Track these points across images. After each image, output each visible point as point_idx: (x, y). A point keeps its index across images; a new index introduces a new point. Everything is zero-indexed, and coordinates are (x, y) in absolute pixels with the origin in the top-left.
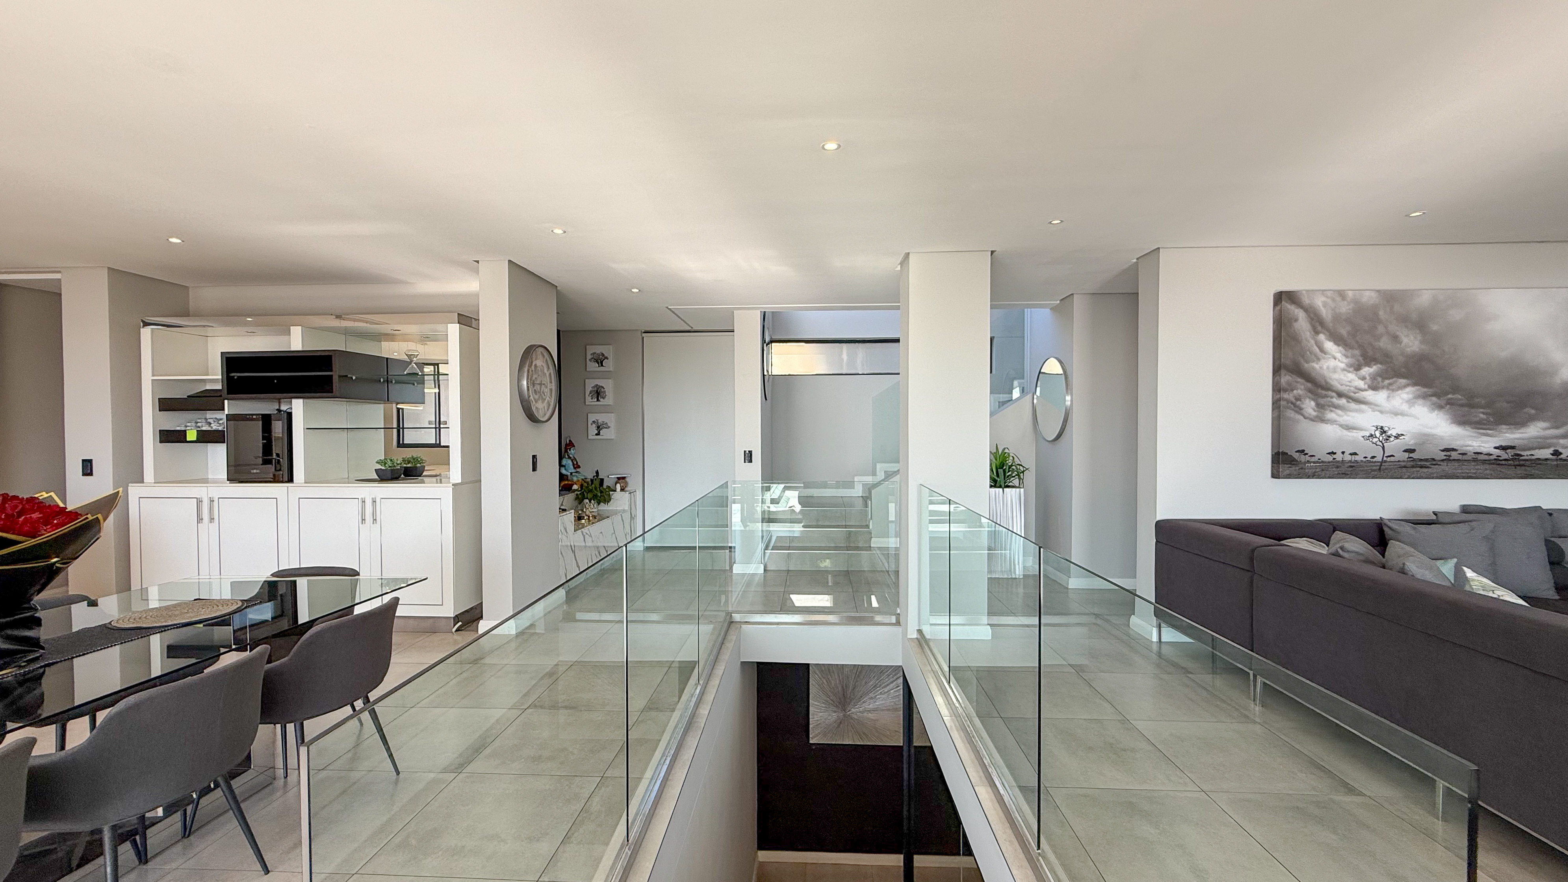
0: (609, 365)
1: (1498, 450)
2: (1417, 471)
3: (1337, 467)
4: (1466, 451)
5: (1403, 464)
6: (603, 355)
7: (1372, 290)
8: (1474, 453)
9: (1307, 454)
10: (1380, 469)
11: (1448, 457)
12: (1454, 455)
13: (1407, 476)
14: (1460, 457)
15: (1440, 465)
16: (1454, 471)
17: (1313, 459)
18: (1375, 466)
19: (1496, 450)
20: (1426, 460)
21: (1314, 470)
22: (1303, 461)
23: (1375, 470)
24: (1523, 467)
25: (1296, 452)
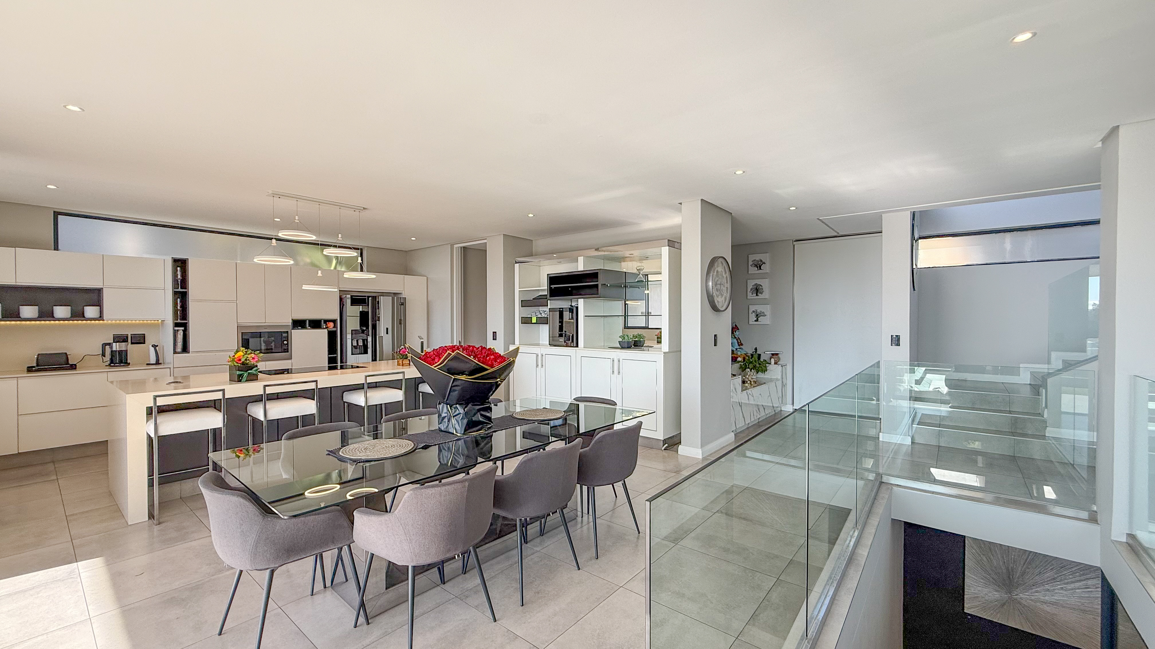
0: (766, 268)
6: (761, 261)
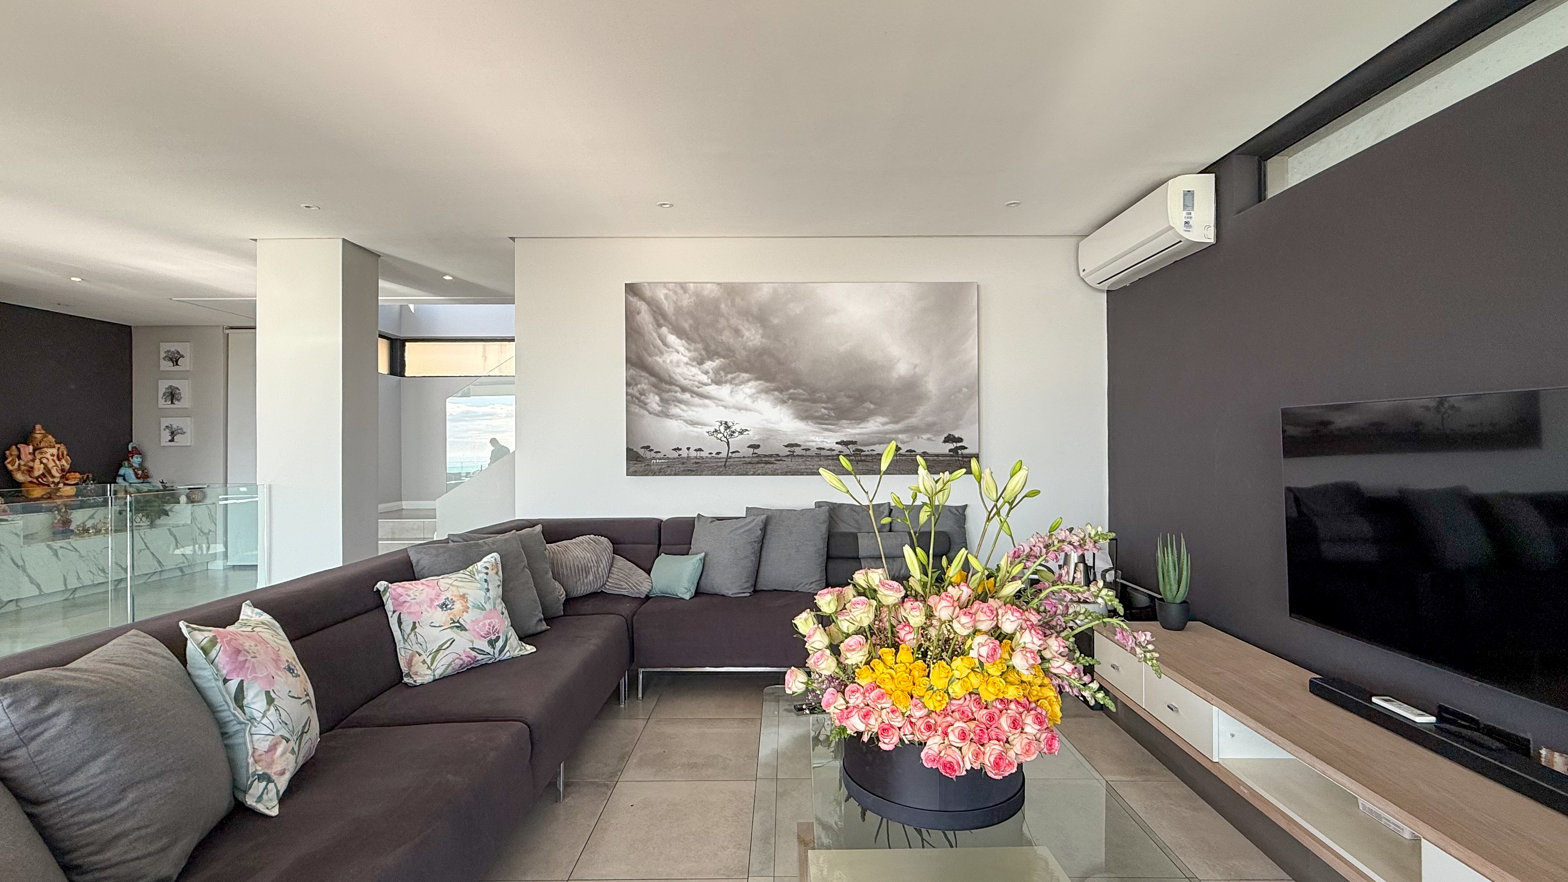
0: (185, 364)
1: (840, 446)
2: (762, 467)
3: (683, 463)
4: (809, 446)
5: (748, 460)
6: (178, 353)
7: (714, 283)
8: (817, 448)
9: (652, 450)
10: (725, 465)
11: (792, 453)
12: (798, 451)
13: (751, 473)
14: (804, 452)
15: (784, 461)
16: (798, 467)
17: (658, 455)
18: (721, 462)
19: (837, 445)
20: (771, 456)
21: (660, 467)
22: (649, 457)
23: (720, 467)
24: (864, 463)
25: (641, 448)
